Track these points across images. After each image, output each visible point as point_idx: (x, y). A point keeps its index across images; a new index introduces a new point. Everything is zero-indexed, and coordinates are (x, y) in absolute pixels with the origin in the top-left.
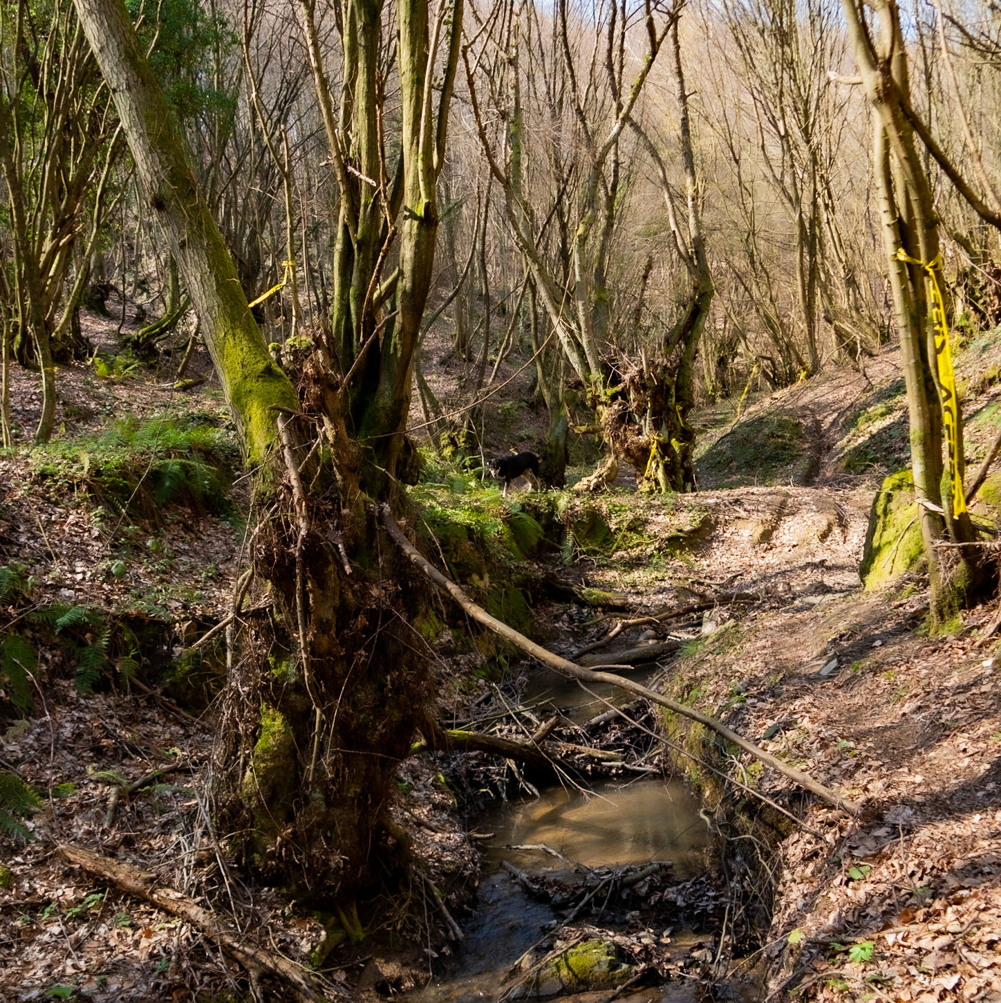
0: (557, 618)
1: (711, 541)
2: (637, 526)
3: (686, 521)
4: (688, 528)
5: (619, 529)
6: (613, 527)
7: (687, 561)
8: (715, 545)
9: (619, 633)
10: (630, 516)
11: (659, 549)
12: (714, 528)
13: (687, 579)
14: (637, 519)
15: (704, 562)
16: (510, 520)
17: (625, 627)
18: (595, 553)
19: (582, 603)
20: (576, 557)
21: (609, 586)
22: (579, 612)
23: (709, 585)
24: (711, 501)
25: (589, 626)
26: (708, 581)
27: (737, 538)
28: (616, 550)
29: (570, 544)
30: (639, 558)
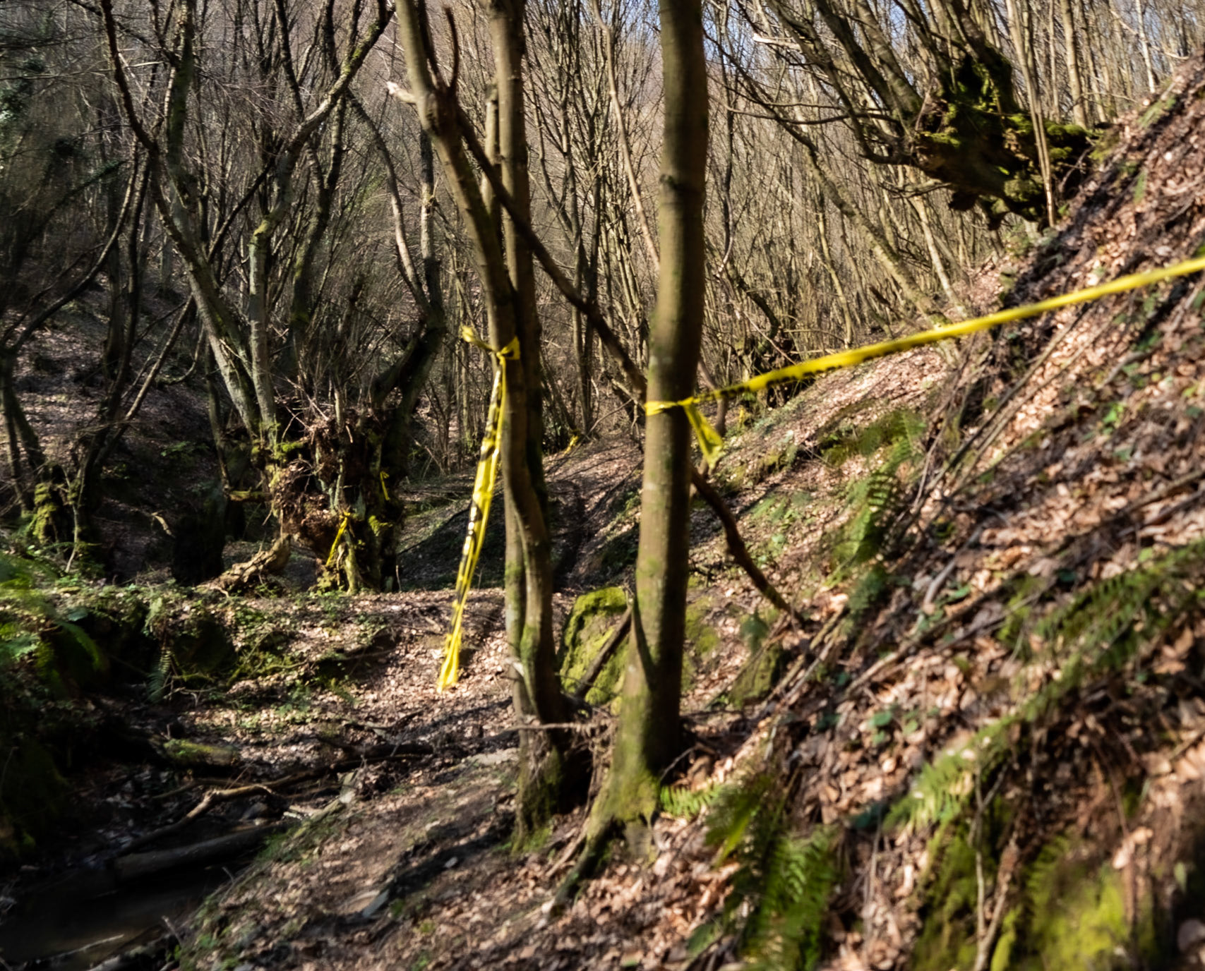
0: (115, 788)
1: (388, 664)
2: (277, 643)
3: (352, 636)
4: (354, 646)
5: (248, 648)
6: (238, 644)
7: (345, 695)
8: (390, 670)
9: (204, 811)
10: (268, 628)
11: (304, 678)
12: (392, 646)
13: (339, 721)
14: (276, 633)
15: (370, 696)
16: (56, 636)
17: (216, 800)
18: (201, 683)
19: (163, 762)
20: (167, 690)
21: (214, 735)
22: (155, 777)
23: (371, 730)
24: (395, 608)
25: (166, 800)
26: (370, 724)
27: (423, 661)
28: (238, 679)
29: (164, 670)
30: (272, 691)
